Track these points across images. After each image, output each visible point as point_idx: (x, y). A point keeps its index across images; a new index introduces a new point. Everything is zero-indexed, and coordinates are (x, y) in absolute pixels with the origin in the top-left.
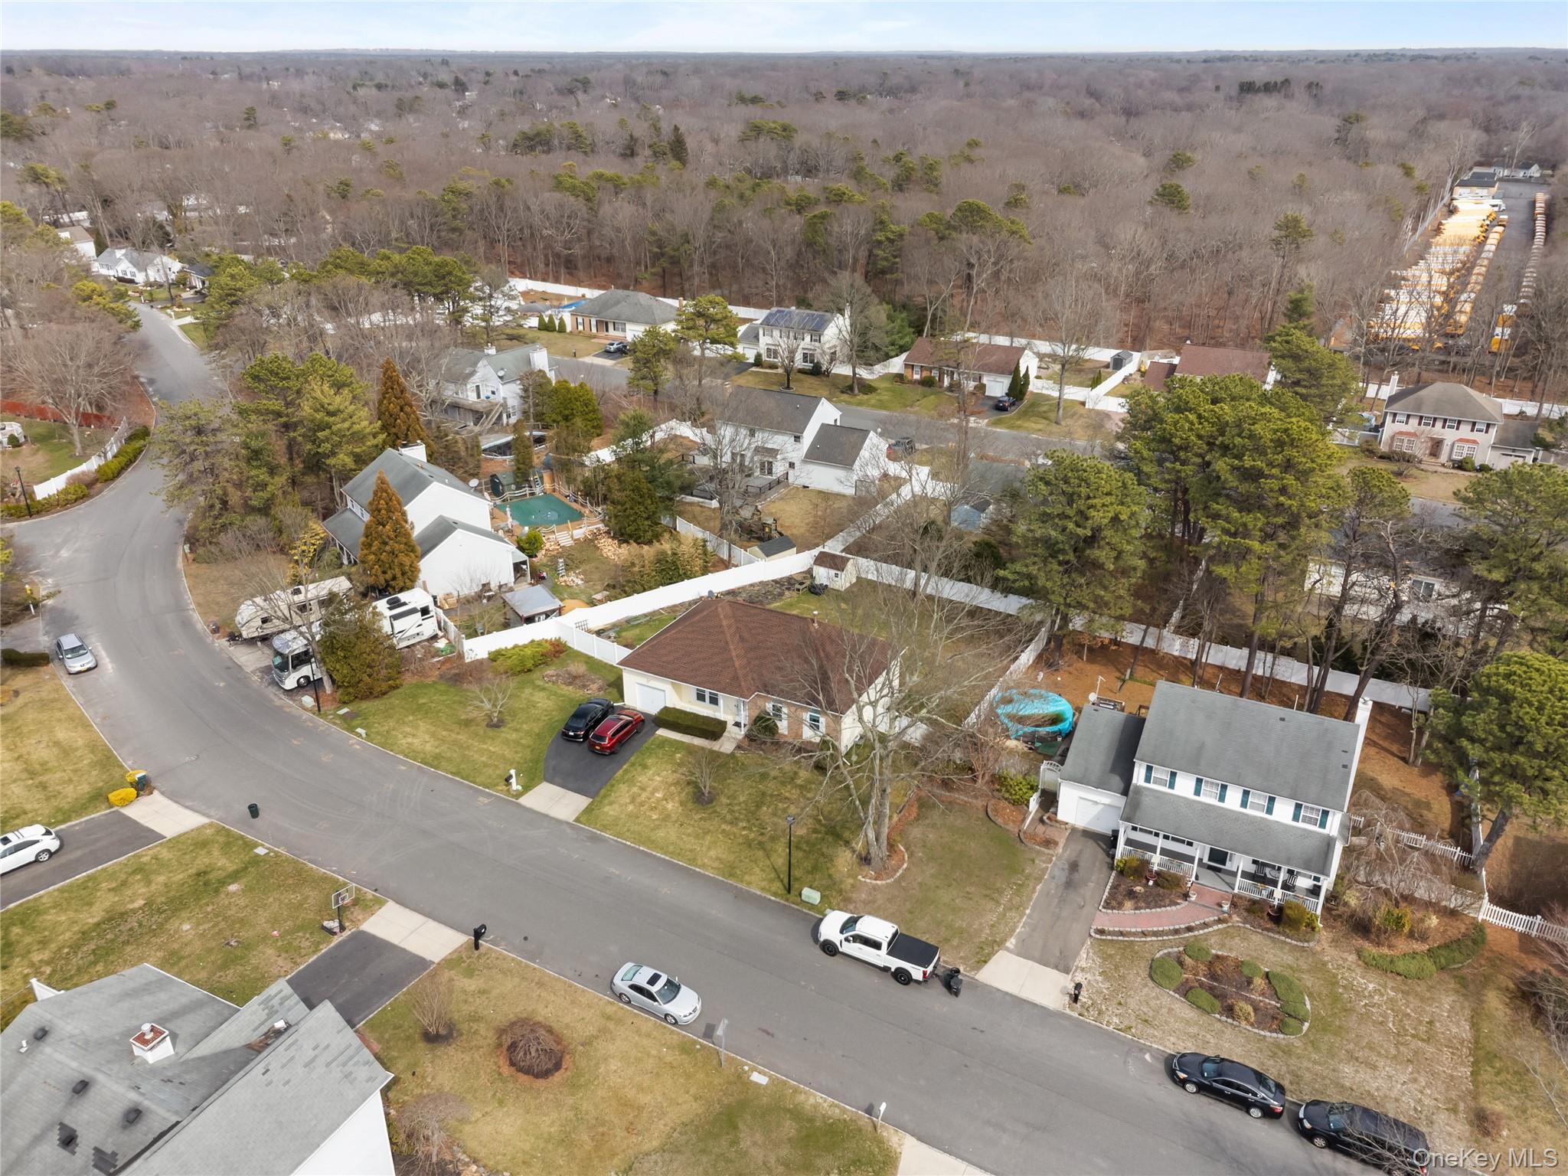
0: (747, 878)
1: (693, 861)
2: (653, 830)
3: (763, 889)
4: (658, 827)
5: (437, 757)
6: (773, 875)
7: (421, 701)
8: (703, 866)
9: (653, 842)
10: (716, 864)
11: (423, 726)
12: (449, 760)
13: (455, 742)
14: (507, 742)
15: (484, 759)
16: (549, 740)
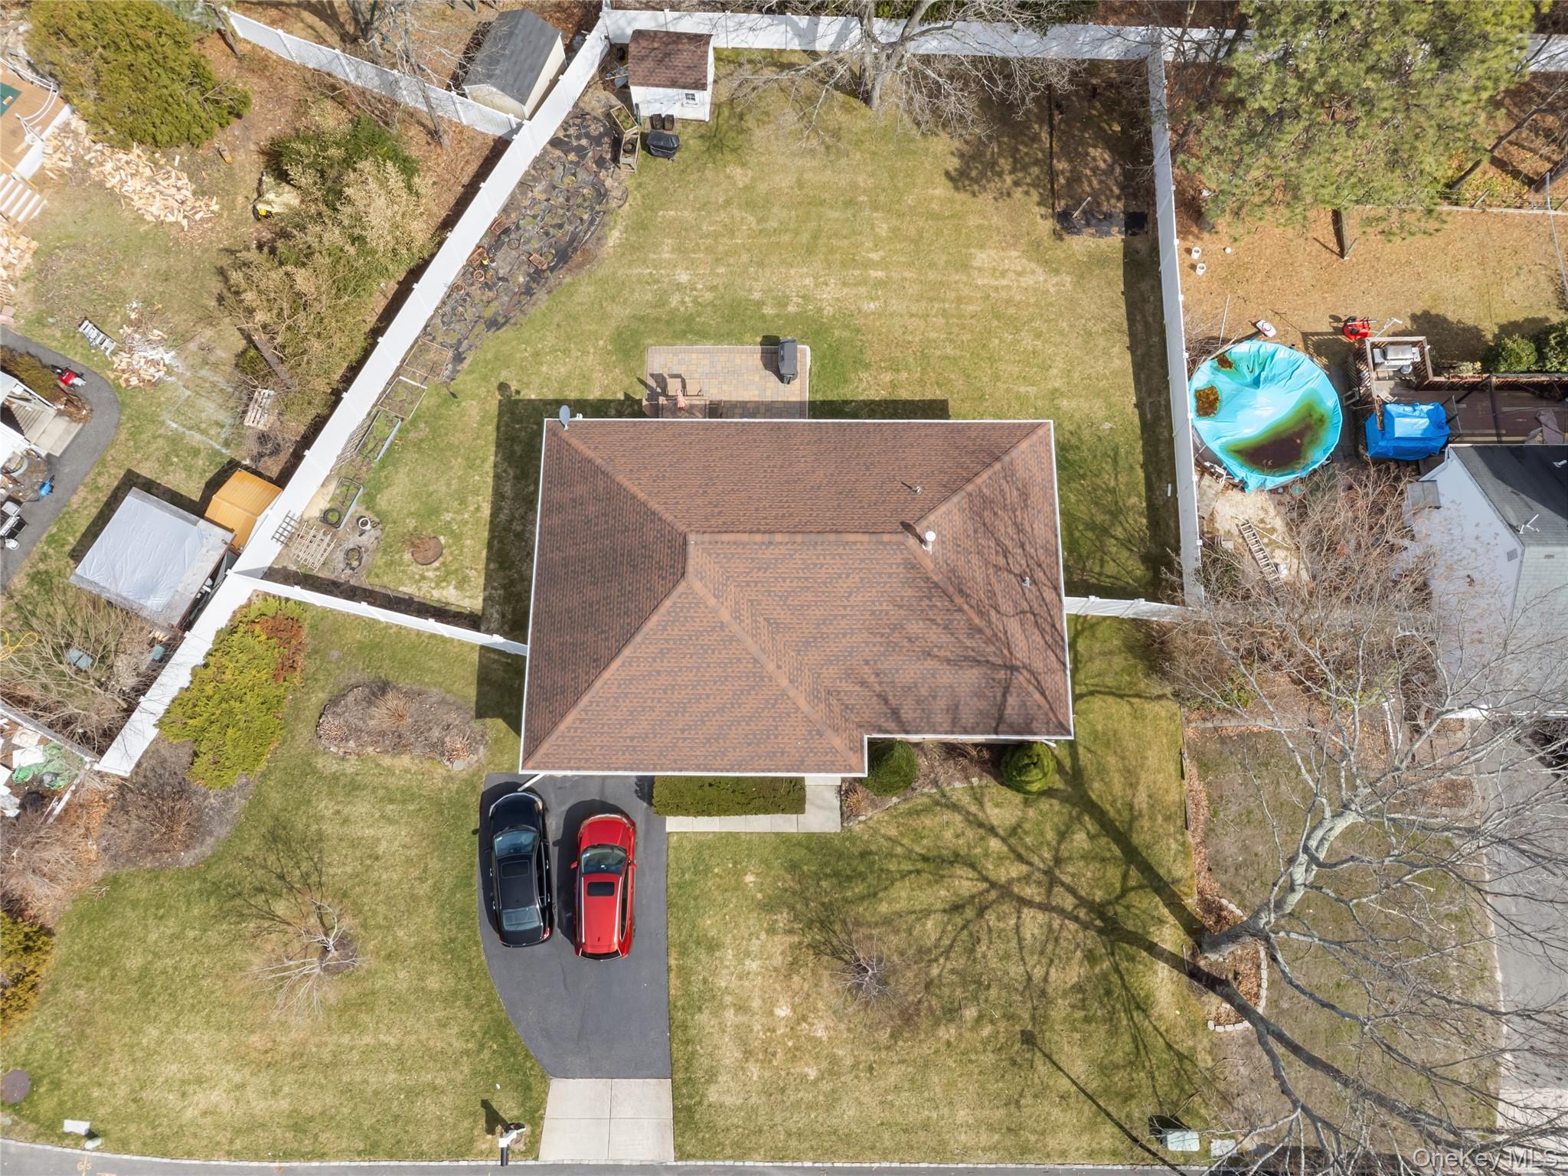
0: (1052, 1143)
1: (940, 1151)
2: (829, 1108)
3: (1091, 1154)
4: (833, 1099)
5: (299, 1125)
6: (1088, 1109)
7: (134, 962)
8: (966, 1152)
9: (847, 1139)
10: (985, 1139)
11: (199, 1039)
12: (328, 1118)
13: (299, 1059)
14: (397, 1003)
15: (392, 1077)
16: (478, 955)
